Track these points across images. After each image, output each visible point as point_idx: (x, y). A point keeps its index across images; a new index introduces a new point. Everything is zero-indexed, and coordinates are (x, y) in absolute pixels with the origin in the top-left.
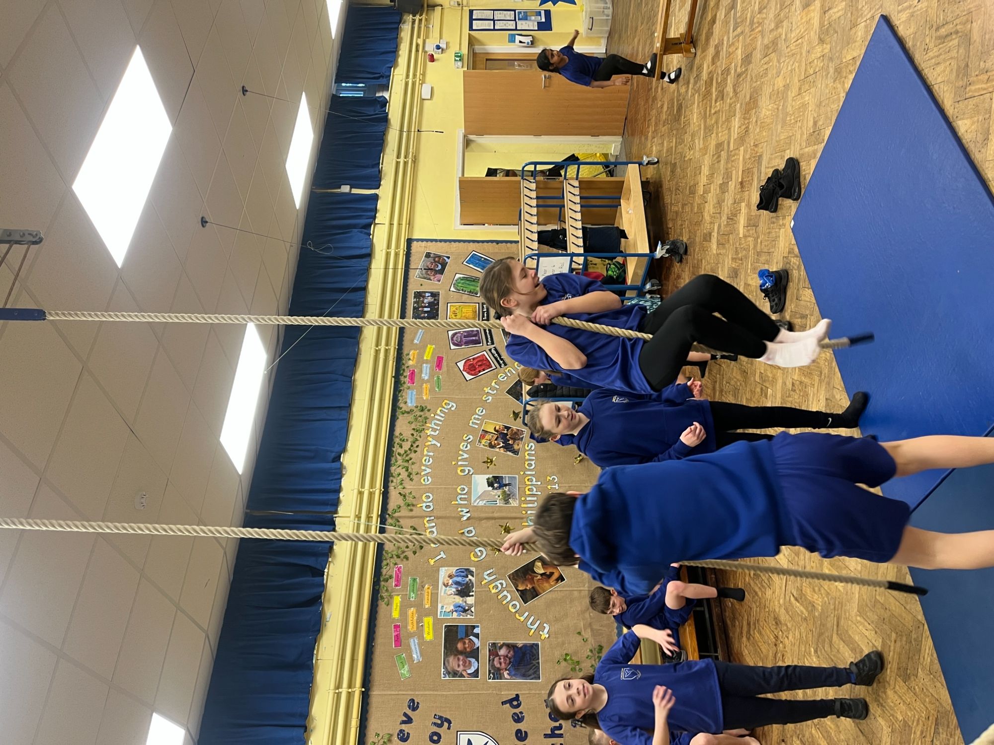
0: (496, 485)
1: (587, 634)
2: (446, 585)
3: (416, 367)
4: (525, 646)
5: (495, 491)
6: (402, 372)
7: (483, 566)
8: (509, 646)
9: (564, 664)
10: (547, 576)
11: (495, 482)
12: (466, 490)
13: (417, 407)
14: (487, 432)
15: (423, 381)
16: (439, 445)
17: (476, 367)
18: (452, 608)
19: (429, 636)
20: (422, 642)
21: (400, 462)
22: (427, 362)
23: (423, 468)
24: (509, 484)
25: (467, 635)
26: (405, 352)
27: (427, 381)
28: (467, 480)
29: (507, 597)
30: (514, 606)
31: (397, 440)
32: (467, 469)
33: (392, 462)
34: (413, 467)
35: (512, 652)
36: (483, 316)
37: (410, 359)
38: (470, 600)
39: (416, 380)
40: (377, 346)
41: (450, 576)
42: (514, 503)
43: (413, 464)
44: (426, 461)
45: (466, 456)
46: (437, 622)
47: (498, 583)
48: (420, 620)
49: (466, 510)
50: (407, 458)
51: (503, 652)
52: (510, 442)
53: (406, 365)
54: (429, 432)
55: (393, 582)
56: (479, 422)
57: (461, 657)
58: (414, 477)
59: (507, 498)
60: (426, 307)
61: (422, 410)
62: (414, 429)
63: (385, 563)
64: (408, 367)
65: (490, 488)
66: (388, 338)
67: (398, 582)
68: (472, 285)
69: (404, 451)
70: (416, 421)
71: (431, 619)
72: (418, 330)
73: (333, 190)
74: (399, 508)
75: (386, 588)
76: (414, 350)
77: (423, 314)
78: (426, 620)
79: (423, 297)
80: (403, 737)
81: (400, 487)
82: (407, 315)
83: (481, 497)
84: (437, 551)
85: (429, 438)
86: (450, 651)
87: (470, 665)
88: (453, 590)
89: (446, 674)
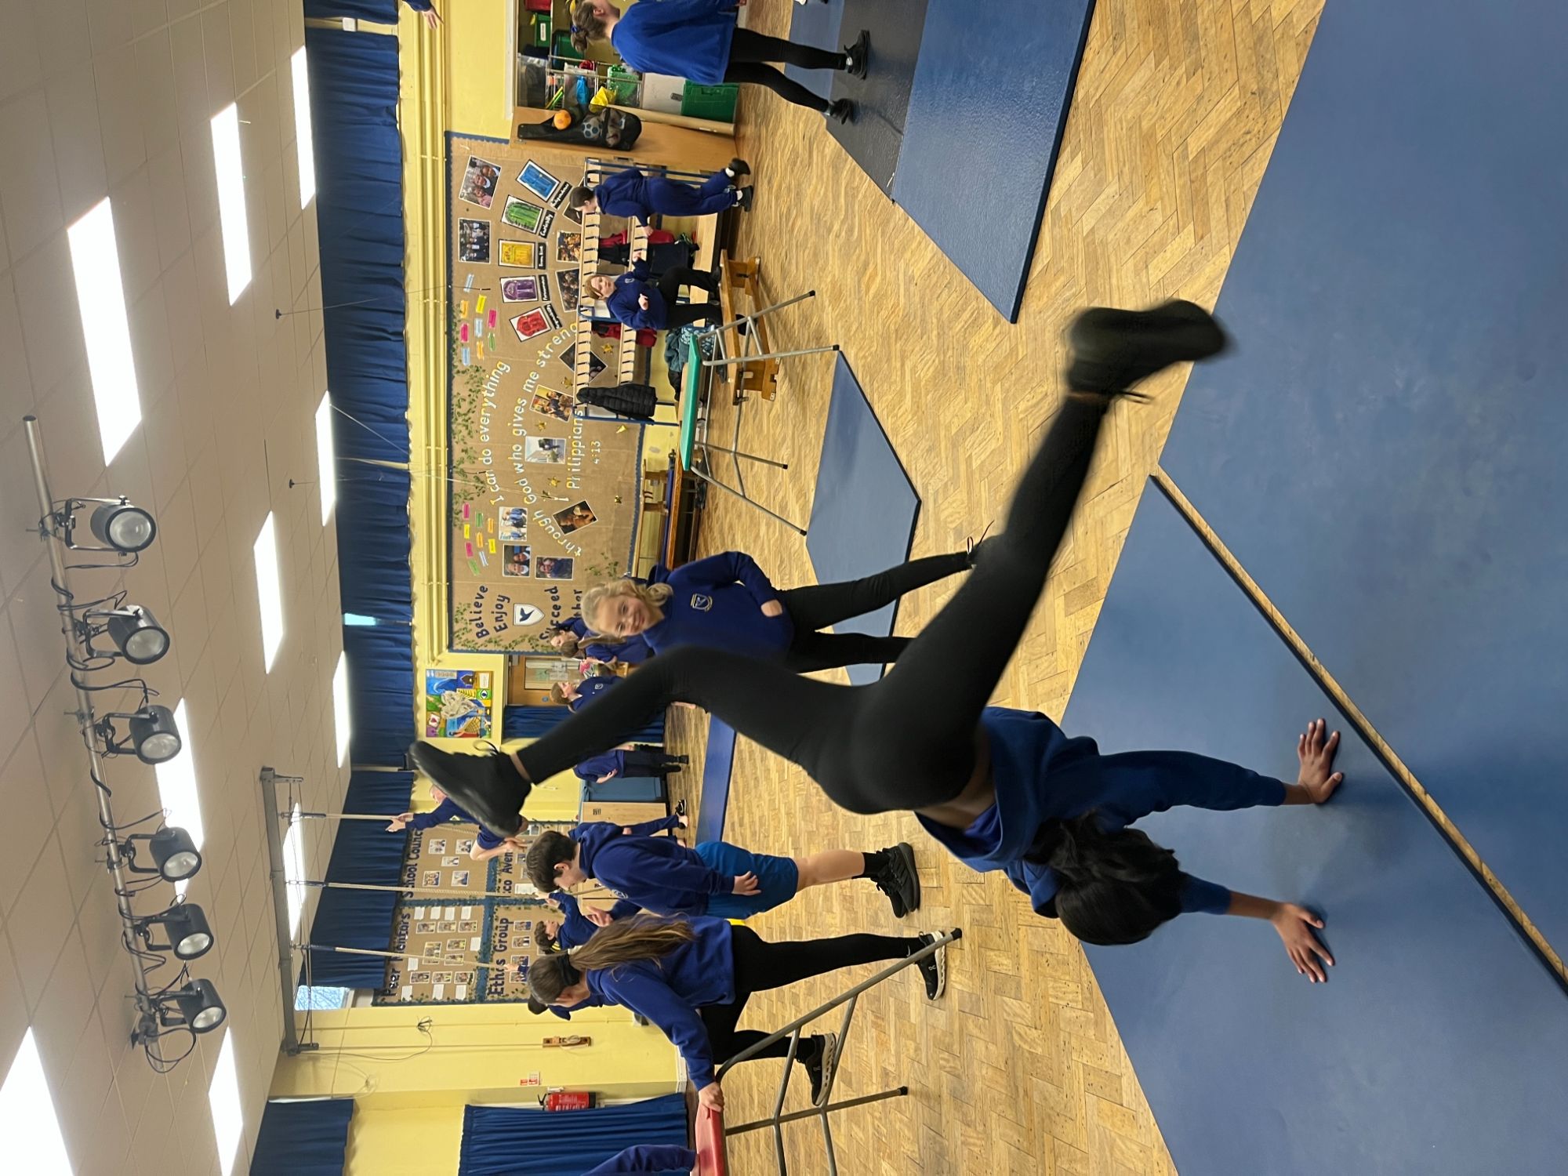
0: (546, 446)
1: (609, 555)
2: (505, 519)
3: (468, 321)
4: (563, 560)
5: (546, 452)
6: (453, 326)
7: (534, 508)
8: (551, 559)
9: (589, 571)
10: (583, 518)
11: (546, 444)
12: (520, 448)
13: (472, 366)
14: (539, 397)
15: (477, 339)
16: (495, 406)
17: (531, 325)
19: (493, 551)
20: (487, 554)
21: (460, 420)
22: (479, 316)
23: (481, 427)
24: (558, 447)
25: (521, 552)
26: (455, 302)
27: (481, 339)
28: (522, 441)
29: (551, 529)
30: (557, 535)
31: (455, 401)
32: (521, 431)
33: (453, 420)
34: (472, 425)
35: (553, 564)
36: (539, 262)
37: (461, 312)
38: (523, 530)
39: (469, 336)
40: (425, 298)
41: (508, 514)
42: (561, 462)
43: (472, 422)
44: (484, 420)
45: (520, 419)
46: (498, 543)
47: (545, 520)
48: (485, 541)
49: (520, 465)
50: (466, 418)
51: (547, 563)
52: (561, 409)
53: (457, 319)
54: (485, 393)
55: (461, 516)
56: (532, 387)
57: (516, 565)
58: (474, 434)
59: (555, 457)
60: (474, 243)
61: (477, 370)
62: (471, 390)
63: (454, 501)
64: (459, 321)
65: (541, 449)
66: (435, 288)
67: (467, 515)
68: (528, 216)
69: (463, 410)
70: (472, 381)
71: (494, 540)
72: (467, 275)
73: (332, 23)
74: (462, 461)
75: (458, 519)
76: (465, 300)
77: (472, 255)
78: (490, 541)
79: (471, 228)
80: (477, 605)
81: (462, 443)
82: (454, 252)
83: (533, 456)
84: (497, 495)
85: (486, 400)
86: (508, 560)
87: (523, 570)
88: (510, 523)
89: (506, 573)
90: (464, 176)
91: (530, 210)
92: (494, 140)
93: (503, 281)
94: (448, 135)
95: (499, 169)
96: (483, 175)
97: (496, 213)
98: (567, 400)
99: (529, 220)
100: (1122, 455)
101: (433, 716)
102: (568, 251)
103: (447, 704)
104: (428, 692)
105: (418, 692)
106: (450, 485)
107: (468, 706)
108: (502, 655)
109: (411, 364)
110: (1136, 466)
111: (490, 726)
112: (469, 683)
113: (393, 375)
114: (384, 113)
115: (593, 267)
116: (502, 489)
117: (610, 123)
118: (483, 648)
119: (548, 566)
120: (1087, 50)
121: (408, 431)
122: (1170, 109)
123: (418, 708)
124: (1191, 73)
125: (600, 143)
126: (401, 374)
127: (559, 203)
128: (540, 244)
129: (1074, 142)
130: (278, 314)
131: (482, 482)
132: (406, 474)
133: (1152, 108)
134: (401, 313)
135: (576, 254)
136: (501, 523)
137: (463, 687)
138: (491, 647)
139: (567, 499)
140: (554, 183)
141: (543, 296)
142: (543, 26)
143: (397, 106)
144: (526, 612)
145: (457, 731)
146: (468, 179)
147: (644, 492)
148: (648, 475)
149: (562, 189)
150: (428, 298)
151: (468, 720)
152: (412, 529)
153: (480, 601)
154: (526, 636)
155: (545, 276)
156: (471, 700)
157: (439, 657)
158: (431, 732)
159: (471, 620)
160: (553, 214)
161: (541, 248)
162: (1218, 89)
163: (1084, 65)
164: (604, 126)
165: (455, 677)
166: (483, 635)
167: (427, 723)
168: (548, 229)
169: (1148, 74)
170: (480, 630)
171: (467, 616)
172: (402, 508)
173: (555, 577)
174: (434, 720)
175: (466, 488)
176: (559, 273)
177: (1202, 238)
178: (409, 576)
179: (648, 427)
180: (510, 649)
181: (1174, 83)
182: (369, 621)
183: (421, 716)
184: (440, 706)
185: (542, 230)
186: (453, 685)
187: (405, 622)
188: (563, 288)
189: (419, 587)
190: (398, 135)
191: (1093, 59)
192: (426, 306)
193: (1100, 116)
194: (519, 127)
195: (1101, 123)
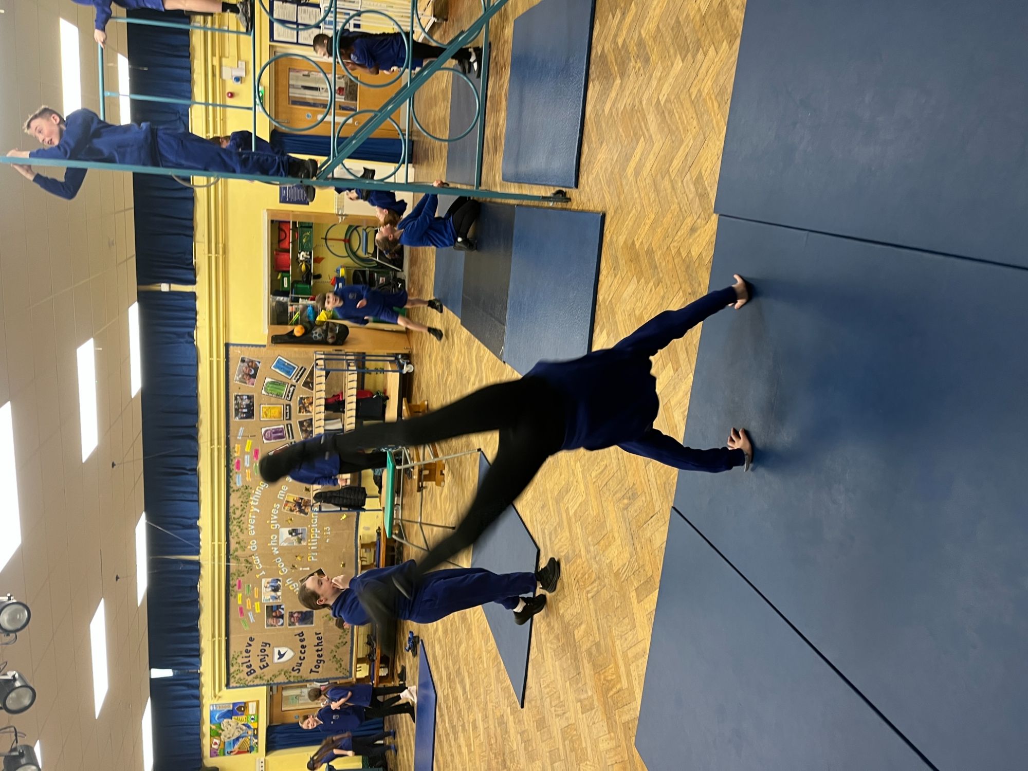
0: (294, 534)
2: (266, 587)
3: (240, 457)
4: (307, 612)
5: (293, 538)
6: (230, 462)
7: (286, 577)
8: (299, 612)
9: (325, 618)
11: (294, 532)
12: (276, 537)
13: (243, 486)
14: (288, 502)
15: (246, 468)
16: (258, 511)
18: (269, 597)
19: (258, 611)
20: (255, 614)
21: (235, 522)
22: (248, 453)
23: (249, 526)
24: (301, 533)
25: (278, 609)
26: (232, 446)
27: (248, 468)
28: (277, 532)
31: (231, 510)
32: (276, 525)
33: (230, 523)
34: (243, 525)
35: (300, 615)
36: (286, 416)
37: (235, 452)
38: (279, 593)
39: (241, 467)
40: (211, 445)
42: (304, 543)
43: (243, 523)
44: (251, 520)
45: (275, 517)
46: (262, 604)
47: (294, 585)
48: (253, 604)
49: (276, 549)
50: (239, 520)
51: (295, 615)
52: (303, 508)
53: (233, 456)
54: (252, 503)
55: (236, 587)
56: (283, 495)
57: (275, 619)
58: (245, 531)
59: (300, 541)
60: (244, 408)
61: (247, 488)
62: (242, 502)
63: (231, 578)
64: (234, 458)
65: (290, 536)
66: (219, 438)
67: (239, 587)
68: (278, 389)
69: (237, 516)
70: (243, 496)
71: (258, 603)
72: (239, 428)
73: (154, 287)
74: (236, 550)
75: (233, 591)
76: (238, 444)
77: (242, 415)
78: (256, 604)
79: (242, 399)
80: (247, 651)
81: (236, 538)
82: (231, 415)
83: (285, 541)
84: (260, 571)
85: (252, 507)
86: (269, 615)
87: (279, 621)
88: (270, 589)
89: (268, 625)
90: (237, 368)
91: (280, 384)
92: (256, 346)
93: (263, 430)
94: (227, 346)
95: (259, 362)
96: (249, 366)
97: (258, 389)
98: (307, 502)
99: (279, 391)
100: (654, 498)
101: (215, 740)
102: (305, 408)
103: (226, 729)
104: (211, 722)
105: (203, 723)
106: (228, 567)
107: (241, 729)
108: (265, 687)
109: (202, 489)
110: (664, 504)
111: (257, 743)
112: (241, 711)
113: (189, 497)
114: (187, 335)
115: (322, 416)
116: (265, 567)
117: (329, 330)
118: (251, 683)
119: (297, 617)
120: (601, 276)
121: (199, 533)
122: (648, 304)
123: (204, 735)
124: (657, 285)
125: (323, 342)
126: (195, 496)
127: (298, 380)
128: (287, 405)
129: (601, 323)
130: (113, 465)
131: (250, 563)
132: (198, 563)
133: (639, 304)
134: (195, 456)
135: (310, 409)
136: (264, 589)
137: (237, 715)
138: (257, 681)
139: (308, 569)
140: (294, 368)
141: (289, 437)
142: (285, 279)
143: (195, 331)
144: (282, 653)
145: (233, 750)
146: (239, 370)
147: (361, 558)
148: (363, 546)
149: (300, 370)
150: (214, 444)
151: (241, 740)
152: (201, 601)
153: (249, 648)
154: (282, 670)
155: (291, 425)
156: (244, 725)
157: (220, 694)
158: (214, 753)
159: (243, 664)
160: (295, 386)
161: (288, 407)
162: (672, 292)
163: (600, 284)
164: (325, 332)
165: (231, 708)
166: (251, 674)
167: (211, 746)
168: (292, 396)
169: (634, 287)
170: (249, 670)
171: (240, 660)
172: (194, 588)
173: (302, 624)
174: (216, 744)
175: (240, 568)
176: (299, 422)
177: (677, 370)
178: (199, 636)
179: (362, 513)
180: (271, 682)
181: (649, 291)
182: (168, 673)
183: (206, 742)
184: (220, 731)
185: (288, 396)
186: (229, 714)
187: (195, 670)
188: (302, 431)
189: (206, 644)
190: (196, 348)
191: (605, 280)
192: (212, 450)
193: (613, 309)
194: (272, 337)
195: (614, 313)
